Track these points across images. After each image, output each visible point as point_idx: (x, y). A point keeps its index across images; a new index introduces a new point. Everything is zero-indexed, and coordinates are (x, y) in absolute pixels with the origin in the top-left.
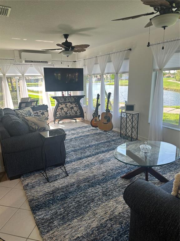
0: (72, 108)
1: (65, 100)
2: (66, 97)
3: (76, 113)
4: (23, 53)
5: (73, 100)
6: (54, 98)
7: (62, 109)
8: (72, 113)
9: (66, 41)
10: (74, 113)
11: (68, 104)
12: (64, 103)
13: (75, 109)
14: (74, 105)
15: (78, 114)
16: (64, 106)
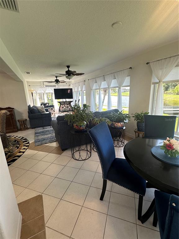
0: (68, 107)
1: (64, 103)
2: (65, 102)
3: (70, 109)
4: (44, 83)
5: (68, 103)
6: (58, 102)
7: (63, 107)
8: (68, 109)
9: (57, 79)
10: (69, 109)
11: (66, 105)
12: (64, 104)
13: (69, 107)
14: (69, 106)
15: (71, 110)
16: (64, 106)
